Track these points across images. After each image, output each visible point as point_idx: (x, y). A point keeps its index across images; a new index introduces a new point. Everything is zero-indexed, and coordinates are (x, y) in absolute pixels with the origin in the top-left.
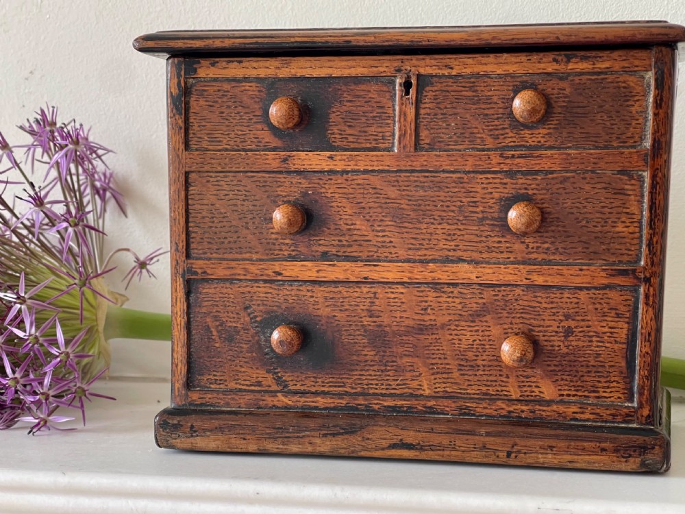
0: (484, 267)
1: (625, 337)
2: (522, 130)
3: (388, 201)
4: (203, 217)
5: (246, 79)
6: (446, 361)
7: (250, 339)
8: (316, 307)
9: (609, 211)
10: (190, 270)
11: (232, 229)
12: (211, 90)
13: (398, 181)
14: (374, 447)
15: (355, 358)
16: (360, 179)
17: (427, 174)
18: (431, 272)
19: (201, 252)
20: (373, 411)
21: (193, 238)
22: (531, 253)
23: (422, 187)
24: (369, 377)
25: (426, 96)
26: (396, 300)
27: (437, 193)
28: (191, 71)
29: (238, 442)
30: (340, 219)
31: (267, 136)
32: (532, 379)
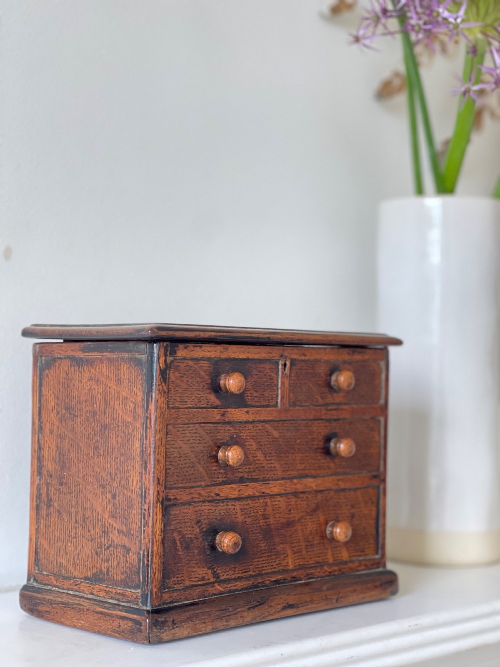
0: (318, 480)
3: (274, 440)
4: (175, 457)
5: (202, 359)
6: (300, 544)
7: (199, 545)
8: (236, 516)
10: (167, 499)
11: (191, 465)
12: (183, 365)
13: (279, 427)
14: (274, 611)
15: (256, 549)
16: (260, 426)
17: (292, 422)
18: (295, 485)
19: (172, 483)
20: (267, 586)
21: (168, 474)
23: (290, 430)
24: (263, 562)
25: (292, 372)
26: (277, 506)
27: (297, 434)
28: (174, 353)
29: (201, 627)
30: (250, 453)
31: (213, 398)
32: (339, 549)
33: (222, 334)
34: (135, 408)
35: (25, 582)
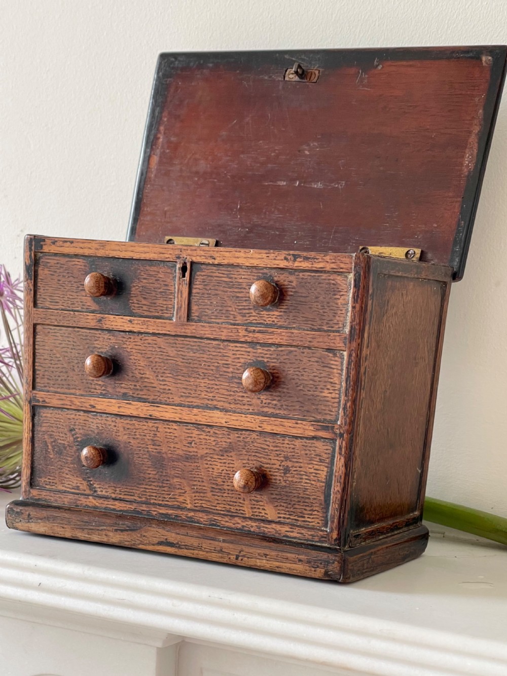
0: (231, 415)
1: (324, 477)
2: (262, 311)
3: (168, 358)
5: (76, 256)
6: (203, 484)
7: (73, 454)
8: (117, 434)
9: (319, 379)
10: (34, 399)
11: (64, 370)
12: (52, 262)
13: (176, 343)
14: (148, 542)
15: (142, 475)
16: (150, 339)
17: (195, 340)
18: (195, 415)
19: (42, 385)
20: (152, 516)
21: (38, 374)
22: (263, 407)
23: (192, 349)
24: (151, 491)
25: (197, 279)
26: (171, 434)
27: (202, 355)
28: (39, 248)
29: (59, 529)
30: (136, 369)
31: (89, 301)
32: (261, 503)
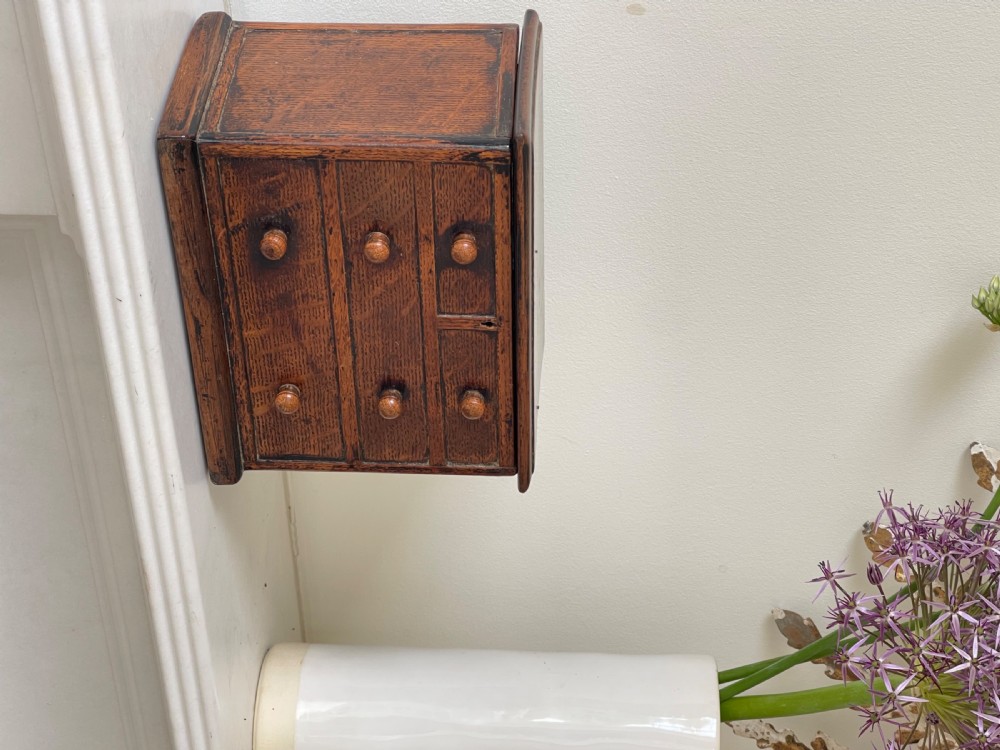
0: (351, 371)
3: (398, 309)
4: (374, 173)
5: (493, 210)
8: (305, 257)
9: (400, 444)
10: (326, 163)
12: (484, 183)
13: (414, 316)
15: (267, 283)
16: (414, 290)
17: (420, 335)
18: (344, 338)
19: (344, 171)
20: (223, 299)
21: (355, 165)
23: (410, 332)
24: (251, 294)
26: (318, 314)
28: (499, 169)
31: (446, 224)
32: (267, 401)
33: (523, 232)
34: (434, 126)
35: (234, 19)
